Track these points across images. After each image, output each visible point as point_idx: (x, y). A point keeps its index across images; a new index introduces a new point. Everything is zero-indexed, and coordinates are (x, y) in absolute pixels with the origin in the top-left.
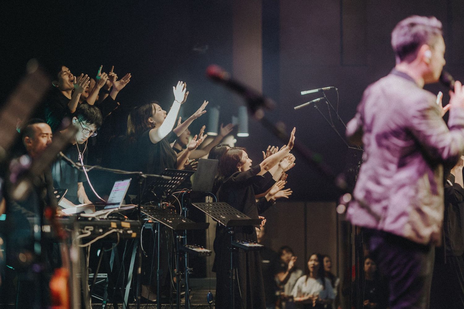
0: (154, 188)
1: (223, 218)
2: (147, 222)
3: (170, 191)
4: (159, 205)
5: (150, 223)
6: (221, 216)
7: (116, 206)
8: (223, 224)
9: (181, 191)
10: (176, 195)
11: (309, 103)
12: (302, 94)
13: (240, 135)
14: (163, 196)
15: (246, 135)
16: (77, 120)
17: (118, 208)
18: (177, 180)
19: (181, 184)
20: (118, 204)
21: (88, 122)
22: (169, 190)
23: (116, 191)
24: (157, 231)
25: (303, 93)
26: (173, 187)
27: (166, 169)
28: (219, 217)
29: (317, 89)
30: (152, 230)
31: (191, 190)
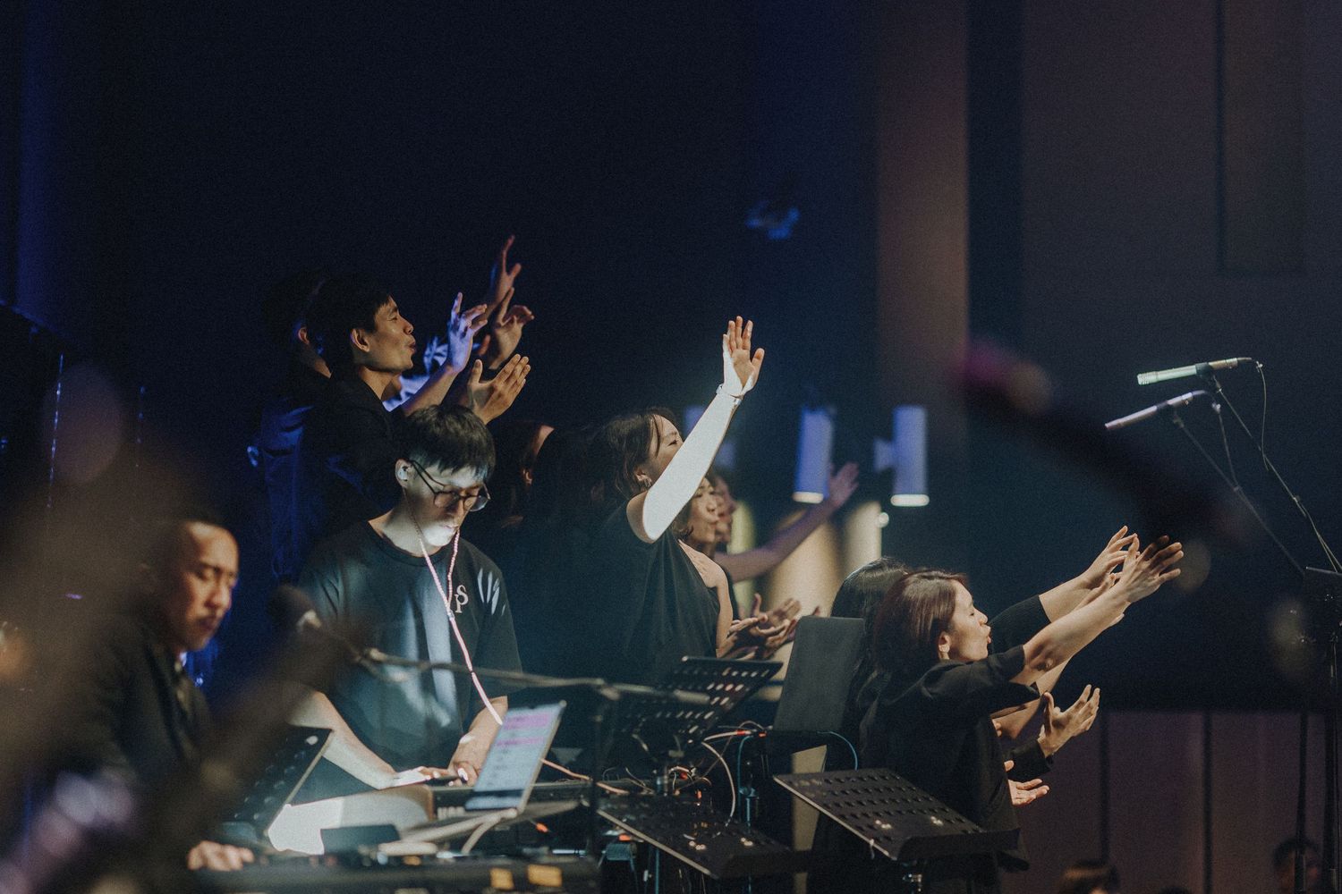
0: (641, 725)
1: (885, 830)
2: (616, 839)
3: (696, 730)
4: (659, 783)
5: (626, 842)
6: (878, 822)
7: (508, 802)
8: (886, 853)
9: (733, 730)
10: (718, 744)
11: (1153, 409)
12: (1140, 383)
13: (901, 500)
14: (671, 753)
15: (919, 500)
16: (411, 469)
17: (516, 808)
18: (722, 694)
19: (734, 708)
20: (517, 793)
21: (445, 468)
22: (691, 727)
23: (507, 743)
24: (649, 873)
25: (1145, 379)
26: (707, 717)
27: (685, 659)
28: (871, 827)
29: (1194, 367)
30: (633, 867)
31: (770, 727)
